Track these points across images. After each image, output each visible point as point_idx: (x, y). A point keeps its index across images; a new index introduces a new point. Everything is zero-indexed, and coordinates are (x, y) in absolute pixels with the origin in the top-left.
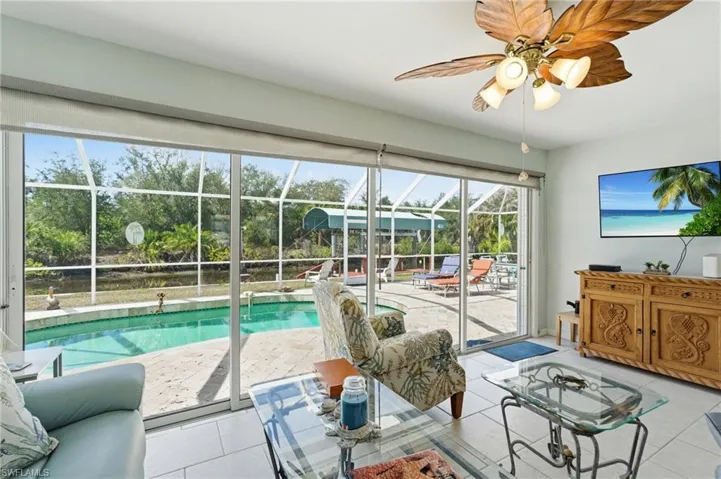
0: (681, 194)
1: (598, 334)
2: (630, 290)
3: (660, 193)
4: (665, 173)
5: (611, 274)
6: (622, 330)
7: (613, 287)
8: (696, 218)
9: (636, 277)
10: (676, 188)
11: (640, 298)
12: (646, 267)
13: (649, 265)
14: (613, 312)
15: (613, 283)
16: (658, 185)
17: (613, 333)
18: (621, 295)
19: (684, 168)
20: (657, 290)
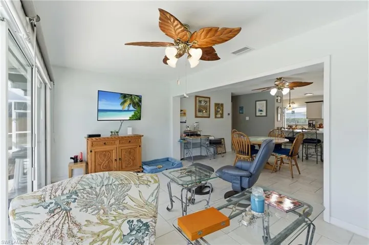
0: (130, 104)
1: (98, 167)
2: (112, 144)
3: (123, 103)
4: (125, 96)
5: (97, 138)
6: (108, 162)
7: (105, 143)
8: (135, 113)
9: (108, 138)
10: (128, 102)
11: (115, 146)
12: (110, 133)
13: (112, 132)
14: (105, 155)
15: (104, 142)
16: (122, 101)
17: (105, 165)
18: (108, 146)
19: (131, 95)
20: (121, 142)
